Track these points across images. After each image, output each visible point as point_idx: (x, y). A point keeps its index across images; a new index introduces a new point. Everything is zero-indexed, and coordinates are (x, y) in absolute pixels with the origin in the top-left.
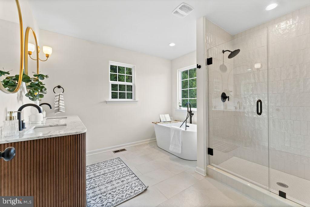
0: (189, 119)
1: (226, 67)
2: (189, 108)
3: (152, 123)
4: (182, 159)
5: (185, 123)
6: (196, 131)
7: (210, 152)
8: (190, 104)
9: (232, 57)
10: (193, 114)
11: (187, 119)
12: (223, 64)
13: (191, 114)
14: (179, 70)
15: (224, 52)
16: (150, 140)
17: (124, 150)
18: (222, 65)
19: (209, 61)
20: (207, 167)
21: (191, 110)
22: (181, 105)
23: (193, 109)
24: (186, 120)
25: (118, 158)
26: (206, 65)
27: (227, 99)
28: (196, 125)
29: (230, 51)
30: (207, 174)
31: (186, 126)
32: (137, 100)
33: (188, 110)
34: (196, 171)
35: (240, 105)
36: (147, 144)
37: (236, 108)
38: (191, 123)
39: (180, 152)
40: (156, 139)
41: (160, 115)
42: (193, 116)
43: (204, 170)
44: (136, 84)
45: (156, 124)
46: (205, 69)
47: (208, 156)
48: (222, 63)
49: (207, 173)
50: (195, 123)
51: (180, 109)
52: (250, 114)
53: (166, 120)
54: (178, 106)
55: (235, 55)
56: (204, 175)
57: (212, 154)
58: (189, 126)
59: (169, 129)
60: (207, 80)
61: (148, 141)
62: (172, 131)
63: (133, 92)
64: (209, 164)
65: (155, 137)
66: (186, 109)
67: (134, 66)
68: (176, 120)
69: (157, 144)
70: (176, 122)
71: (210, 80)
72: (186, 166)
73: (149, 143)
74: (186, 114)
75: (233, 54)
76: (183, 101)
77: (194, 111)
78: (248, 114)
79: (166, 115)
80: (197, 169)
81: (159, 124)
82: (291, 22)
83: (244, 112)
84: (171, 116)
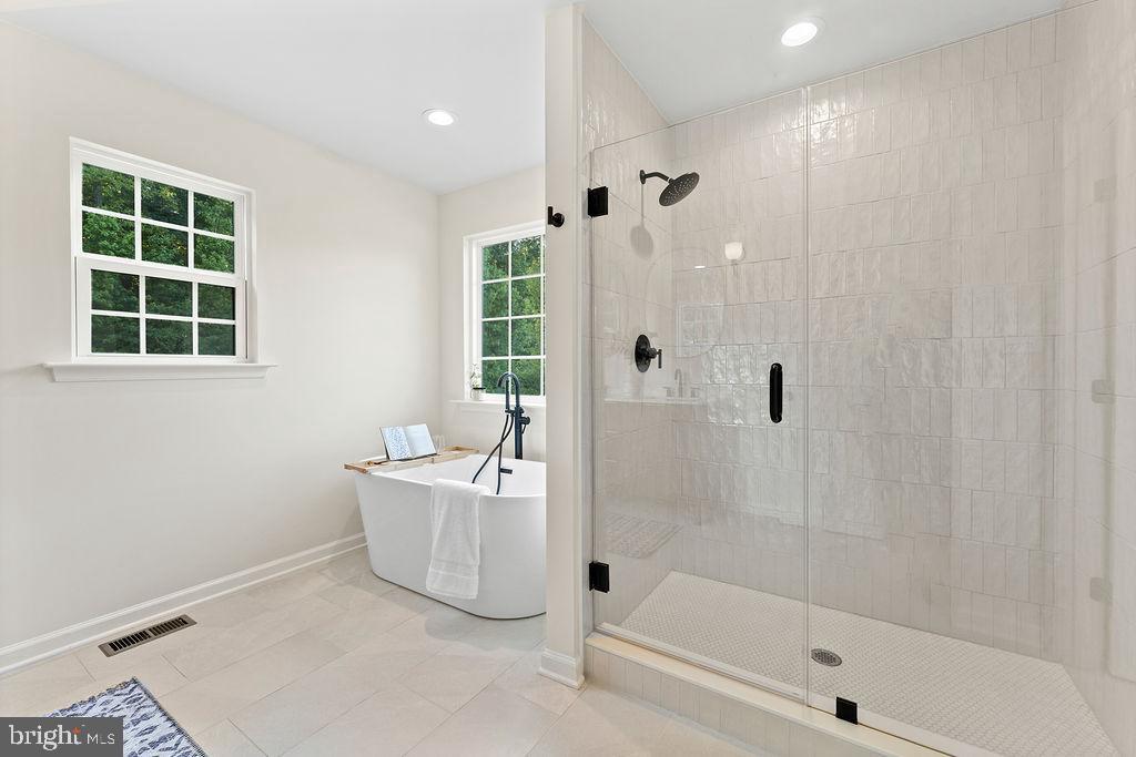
0: (510, 442)
1: (650, 238)
2: (513, 398)
3: (347, 467)
4: (480, 620)
5: (495, 459)
6: (540, 492)
7: (598, 577)
8: (514, 379)
9: (673, 203)
10: (527, 421)
11: (503, 439)
12: (643, 225)
13: (519, 419)
14: (470, 241)
15: (643, 177)
16: (336, 549)
17: (179, 623)
18: (638, 227)
19: (597, 202)
20: (585, 644)
21: (521, 404)
22: (479, 382)
23: (527, 401)
24: (500, 445)
25: (126, 684)
26: (584, 217)
27: (654, 362)
28: (545, 464)
29: (665, 178)
30: (586, 675)
31: (501, 470)
32: (261, 362)
33: (508, 406)
34: (541, 669)
35: (681, 384)
36: (319, 570)
37: (670, 393)
38: (519, 456)
39: (474, 594)
40: (364, 539)
41: (387, 432)
42: (528, 429)
43: (574, 662)
44: (255, 284)
45: (364, 471)
46: (581, 230)
47: (590, 598)
48: (636, 221)
49: (585, 668)
50: (535, 458)
51: (476, 398)
52: (722, 415)
53: (412, 448)
54: (468, 389)
55: (682, 195)
56: (576, 684)
57: (605, 588)
58: (510, 472)
59: (425, 490)
60: (589, 282)
61: (324, 553)
62: (437, 499)
63: (239, 322)
64: (595, 630)
65: (363, 530)
66: (499, 399)
67: (249, 194)
68: (457, 449)
69: (368, 562)
70: (456, 458)
71: (598, 282)
72: (501, 653)
73: (331, 562)
74: (501, 420)
75: (677, 189)
76: (488, 366)
77: (530, 409)
78: (717, 415)
79: (412, 428)
80: (547, 663)
81: (378, 472)
82: (843, 105)
83: (704, 407)
84: (435, 432)
